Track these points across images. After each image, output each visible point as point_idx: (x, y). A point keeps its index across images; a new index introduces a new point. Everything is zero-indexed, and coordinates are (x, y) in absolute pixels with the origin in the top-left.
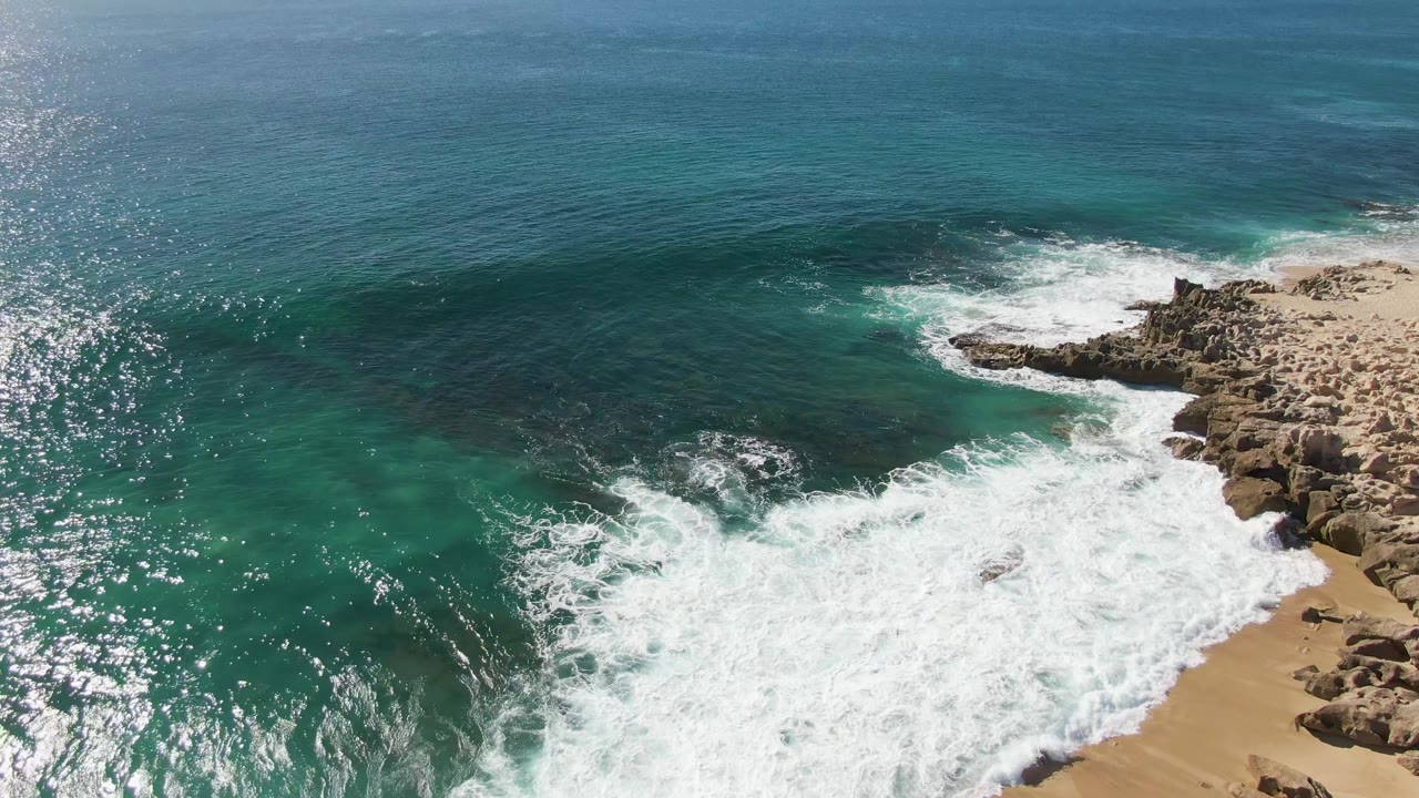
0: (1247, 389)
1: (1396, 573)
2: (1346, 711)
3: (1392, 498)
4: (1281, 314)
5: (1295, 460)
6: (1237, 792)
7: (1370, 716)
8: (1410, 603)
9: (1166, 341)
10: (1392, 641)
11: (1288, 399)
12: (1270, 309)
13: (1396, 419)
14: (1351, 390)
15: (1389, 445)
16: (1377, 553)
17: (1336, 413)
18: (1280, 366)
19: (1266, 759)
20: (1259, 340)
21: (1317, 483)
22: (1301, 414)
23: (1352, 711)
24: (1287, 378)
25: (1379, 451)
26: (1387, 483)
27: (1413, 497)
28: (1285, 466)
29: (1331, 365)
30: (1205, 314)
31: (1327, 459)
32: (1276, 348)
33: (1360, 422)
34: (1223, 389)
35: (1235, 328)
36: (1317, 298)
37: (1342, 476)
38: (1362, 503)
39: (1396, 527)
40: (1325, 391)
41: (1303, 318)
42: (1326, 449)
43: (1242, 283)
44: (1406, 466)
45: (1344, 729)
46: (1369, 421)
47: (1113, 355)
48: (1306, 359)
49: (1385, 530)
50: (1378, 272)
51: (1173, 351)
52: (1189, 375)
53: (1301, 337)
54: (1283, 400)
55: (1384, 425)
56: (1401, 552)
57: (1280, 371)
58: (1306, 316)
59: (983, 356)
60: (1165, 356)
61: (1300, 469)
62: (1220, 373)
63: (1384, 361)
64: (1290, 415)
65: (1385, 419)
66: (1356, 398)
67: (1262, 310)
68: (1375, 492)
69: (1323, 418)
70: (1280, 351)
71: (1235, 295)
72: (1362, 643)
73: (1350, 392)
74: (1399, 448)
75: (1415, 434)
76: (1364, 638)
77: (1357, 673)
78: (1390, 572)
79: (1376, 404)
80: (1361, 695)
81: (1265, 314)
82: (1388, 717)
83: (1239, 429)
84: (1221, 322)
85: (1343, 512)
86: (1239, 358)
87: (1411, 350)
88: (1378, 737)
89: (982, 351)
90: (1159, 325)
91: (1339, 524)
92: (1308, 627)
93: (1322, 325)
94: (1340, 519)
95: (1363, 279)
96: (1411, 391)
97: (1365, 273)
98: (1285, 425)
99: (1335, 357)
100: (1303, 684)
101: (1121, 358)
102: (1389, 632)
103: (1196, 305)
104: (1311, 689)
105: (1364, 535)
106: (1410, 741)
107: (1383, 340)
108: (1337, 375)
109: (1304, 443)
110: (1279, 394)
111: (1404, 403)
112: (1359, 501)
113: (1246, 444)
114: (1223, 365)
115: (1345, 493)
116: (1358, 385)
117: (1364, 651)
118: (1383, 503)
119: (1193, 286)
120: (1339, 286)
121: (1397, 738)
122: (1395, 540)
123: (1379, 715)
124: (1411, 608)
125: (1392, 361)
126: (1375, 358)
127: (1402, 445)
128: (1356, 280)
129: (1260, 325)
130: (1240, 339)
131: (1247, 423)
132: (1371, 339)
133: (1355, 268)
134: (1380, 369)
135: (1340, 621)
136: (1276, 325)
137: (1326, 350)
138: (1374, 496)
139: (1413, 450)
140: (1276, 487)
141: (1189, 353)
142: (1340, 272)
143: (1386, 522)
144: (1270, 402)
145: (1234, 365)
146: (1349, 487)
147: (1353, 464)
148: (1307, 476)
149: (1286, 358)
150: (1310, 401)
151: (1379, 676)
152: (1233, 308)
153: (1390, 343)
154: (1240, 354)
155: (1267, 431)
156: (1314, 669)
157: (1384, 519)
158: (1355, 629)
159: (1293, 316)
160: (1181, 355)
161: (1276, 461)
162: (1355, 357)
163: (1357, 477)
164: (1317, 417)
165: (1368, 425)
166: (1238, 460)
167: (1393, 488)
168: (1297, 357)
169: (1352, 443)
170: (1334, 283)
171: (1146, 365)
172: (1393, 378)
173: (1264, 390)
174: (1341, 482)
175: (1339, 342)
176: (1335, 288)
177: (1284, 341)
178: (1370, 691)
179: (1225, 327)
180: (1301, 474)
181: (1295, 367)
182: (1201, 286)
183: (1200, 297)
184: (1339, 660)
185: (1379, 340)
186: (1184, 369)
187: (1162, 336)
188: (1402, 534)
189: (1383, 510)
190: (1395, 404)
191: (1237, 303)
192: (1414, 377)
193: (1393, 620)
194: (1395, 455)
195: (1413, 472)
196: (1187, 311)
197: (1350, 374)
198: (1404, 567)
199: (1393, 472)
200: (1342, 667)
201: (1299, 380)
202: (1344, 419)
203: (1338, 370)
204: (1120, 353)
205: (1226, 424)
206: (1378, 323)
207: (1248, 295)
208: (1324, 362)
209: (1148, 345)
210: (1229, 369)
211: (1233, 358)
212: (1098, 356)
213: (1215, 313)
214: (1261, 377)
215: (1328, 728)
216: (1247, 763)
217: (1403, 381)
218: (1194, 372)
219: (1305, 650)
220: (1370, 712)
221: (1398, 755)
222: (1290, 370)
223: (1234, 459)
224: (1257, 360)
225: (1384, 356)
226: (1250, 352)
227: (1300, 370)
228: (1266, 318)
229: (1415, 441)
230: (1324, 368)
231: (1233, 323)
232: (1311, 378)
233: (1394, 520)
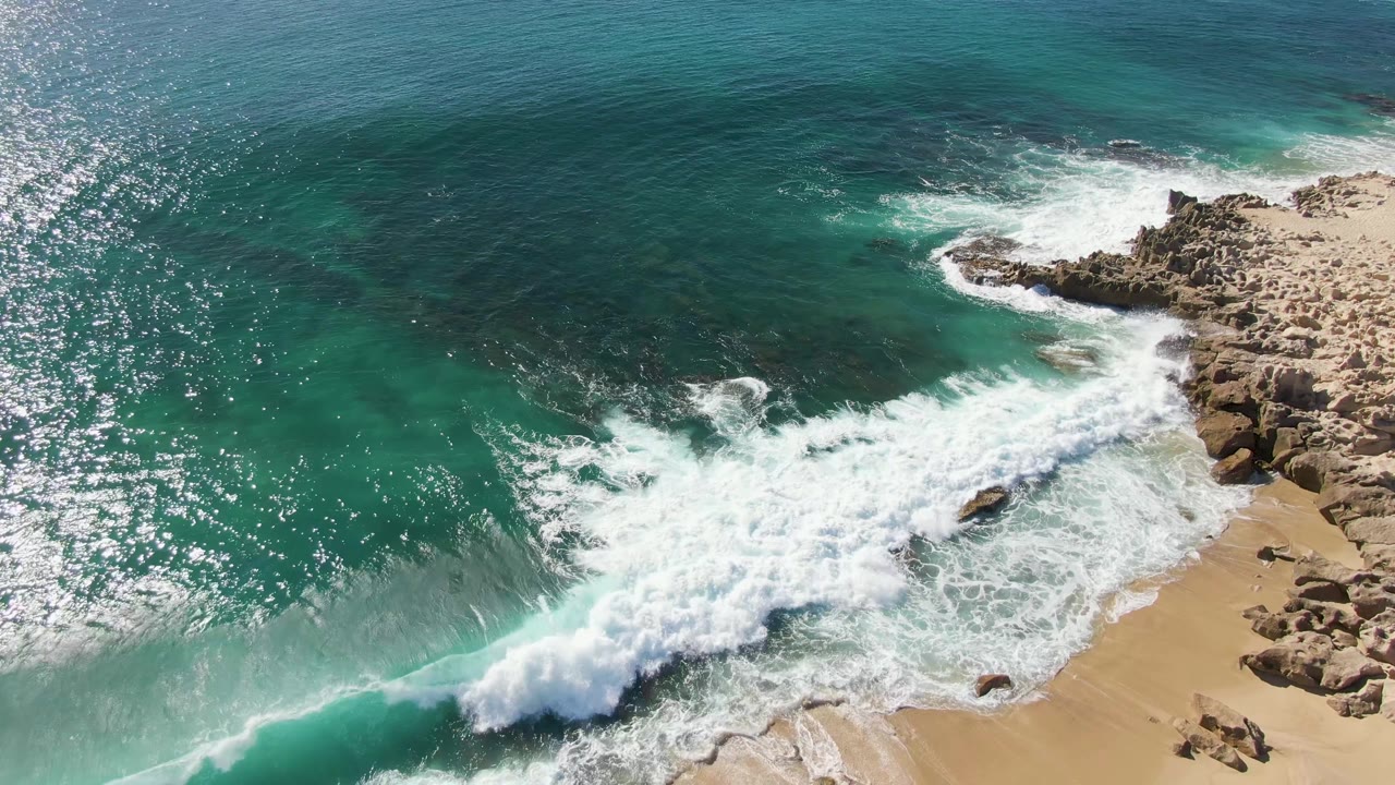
0: (1229, 316)
1: (1349, 514)
2: (1286, 655)
3: (1354, 439)
4: (1270, 234)
5: (1267, 395)
6: (1181, 728)
7: (1307, 661)
8: (1359, 544)
9: (1156, 261)
10: (1337, 584)
11: (1267, 328)
12: (1260, 228)
13: (1367, 356)
14: (1330, 320)
15: (1359, 383)
16: (1333, 493)
17: (1311, 344)
18: (1263, 293)
19: (1209, 699)
20: (1246, 263)
21: (1285, 420)
22: (1277, 346)
23: (1291, 655)
24: (1268, 306)
25: (1348, 389)
26: (1351, 422)
27: (1374, 437)
28: (1257, 401)
29: (1312, 294)
30: (1196, 232)
31: (1298, 395)
32: (1263, 273)
33: (1334, 356)
34: (1206, 315)
35: (1224, 249)
36: (1308, 215)
37: (1310, 412)
38: (1326, 441)
39: (1354, 467)
40: (1304, 323)
41: (1291, 238)
42: (1297, 386)
43: (1235, 196)
44: (1370, 408)
45: (1283, 671)
46: (1342, 355)
47: (1103, 276)
48: (1289, 286)
49: (1344, 471)
50: (1371, 185)
51: (1161, 274)
52: (1175, 299)
53: (1287, 260)
54: (1263, 330)
55: (1356, 361)
56: (1356, 495)
57: (1263, 298)
58: (1295, 236)
59: (978, 272)
60: (1153, 278)
61: (1271, 406)
62: (1205, 298)
63: (1365, 290)
64: (1267, 347)
65: (1358, 354)
66: (1333, 330)
67: (1252, 228)
68: (1338, 431)
69: (1299, 351)
70: (1265, 277)
71: (1227, 210)
72: (1310, 585)
73: (1328, 322)
74: (1367, 386)
75: (1384, 371)
76: (1311, 579)
77: (1300, 618)
78: (1343, 513)
79: (1351, 336)
80: (1301, 640)
81: (1255, 234)
82: (1323, 662)
83: (1217, 360)
84: (1210, 242)
85: (1307, 449)
86: (1224, 283)
87: (1392, 278)
88: (1311, 679)
89: (976, 267)
90: (1150, 244)
91: (1302, 463)
92: (1262, 564)
93: (1309, 246)
94: (1302, 458)
95: (1356, 193)
96: (1386, 324)
97: (1360, 185)
98: (1262, 357)
99: (1317, 283)
100: (1251, 622)
101: (1110, 279)
102: (1334, 576)
103: (1187, 222)
104: (1257, 629)
105: (1324, 474)
106: (1340, 685)
107: (1366, 265)
108: (1317, 304)
109: (1277, 380)
110: (1259, 324)
111: (1378, 336)
112: (1323, 439)
113: (1222, 377)
114: (1208, 290)
115: (1311, 430)
116: (1336, 316)
117: (1310, 594)
118: (1346, 442)
119: (1187, 199)
120: (1331, 200)
121: (1329, 681)
122: (1352, 482)
123: (1315, 661)
124: (1359, 549)
125: (1372, 290)
126: (1356, 286)
127: (1370, 383)
128: (1349, 194)
129: (1248, 246)
130: (1228, 262)
131: (1225, 354)
132: (1355, 263)
133: (1349, 179)
134: (1359, 298)
135: (1292, 560)
136: (1265, 246)
137: (1310, 276)
138: (1338, 435)
139: (1380, 389)
140: (1246, 423)
141: (1176, 276)
142: (1335, 184)
143: (1345, 462)
144: (1250, 332)
145: (1219, 291)
146: (1316, 425)
147: (1321, 400)
148: (1277, 413)
149: (1270, 285)
150: (1288, 332)
151: (1320, 619)
152: (1223, 227)
153: (1373, 269)
154: (1226, 279)
155: (1243, 364)
156: (1262, 609)
157: (1345, 459)
158: (1305, 569)
159: (1281, 236)
160: (1169, 278)
161: (1249, 396)
162: (1337, 284)
163: (1324, 414)
164: (1293, 349)
165: (1340, 359)
166: (1213, 392)
167: (1357, 427)
168: (1281, 283)
169: (1323, 379)
170: (1327, 196)
171: (1133, 288)
172: (1371, 310)
173: (1245, 319)
174: (1308, 420)
175: (1324, 267)
176: (1327, 202)
177: (1271, 264)
178: (1310, 636)
179: (1213, 249)
180: (1271, 411)
181: (1277, 294)
182: (1195, 199)
183: (1192, 214)
184: (1287, 601)
185: (1362, 265)
186: (1170, 292)
187: (1152, 256)
188: (1359, 477)
189: (1345, 448)
190: (1369, 338)
191: (1228, 222)
192: (1391, 309)
193: (1340, 564)
194: (1362, 396)
195: (1377, 414)
196: (1179, 228)
197: (1330, 304)
198: (1357, 509)
199: (1358, 413)
200: (1288, 610)
201: (1278, 308)
202: (1319, 352)
203: (1319, 298)
204: (1110, 274)
205: (1205, 355)
206: (1364, 245)
207: (1242, 212)
208: (1307, 290)
209: (1138, 265)
210: (1214, 294)
211: (1219, 283)
212: (1088, 277)
213: (1205, 232)
214: (1243, 305)
215: (1269, 669)
216: (1192, 699)
217: (1379, 314)
218: (1180, 296)
219: (1257, 587)
220: (1306, 657)
221: (1329, 697)
222: (1272, 297)
223: (1210, 391)
224: (1242, 285)
225: (1366, 284)
226: (1236, 276)
227: (1282, 297)
228: (1255, 238)
229: (1383, 380)
230: (1305, 296)
231: (1223, 243)
232: (1291, 307)
233: (1354, 459)
